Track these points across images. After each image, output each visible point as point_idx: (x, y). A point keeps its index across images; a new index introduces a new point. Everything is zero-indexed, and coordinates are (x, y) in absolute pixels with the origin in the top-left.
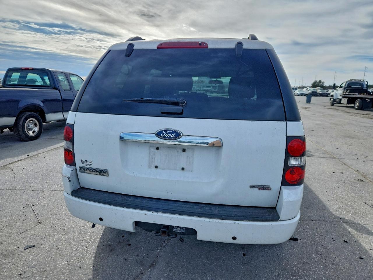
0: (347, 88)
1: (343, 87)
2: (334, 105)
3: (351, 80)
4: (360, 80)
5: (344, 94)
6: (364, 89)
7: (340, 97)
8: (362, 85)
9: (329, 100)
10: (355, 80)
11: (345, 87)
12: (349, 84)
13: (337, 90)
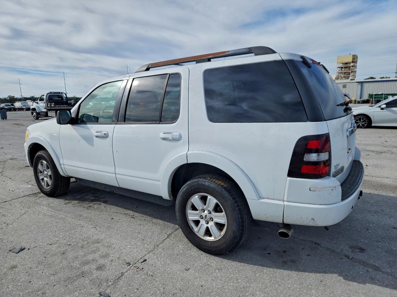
0: (49, 100)
1: (45, 100)
2: (38, 118)
3: (51, 93)
4: (59, 93)
5: (50, 107)
6: (64, 101)
7: (45, 110)
8: (61, 97)
9: (31, 114)
10: (55, 93)
11: (47, 100)
12: (49, 96)
13: (37, 103)
